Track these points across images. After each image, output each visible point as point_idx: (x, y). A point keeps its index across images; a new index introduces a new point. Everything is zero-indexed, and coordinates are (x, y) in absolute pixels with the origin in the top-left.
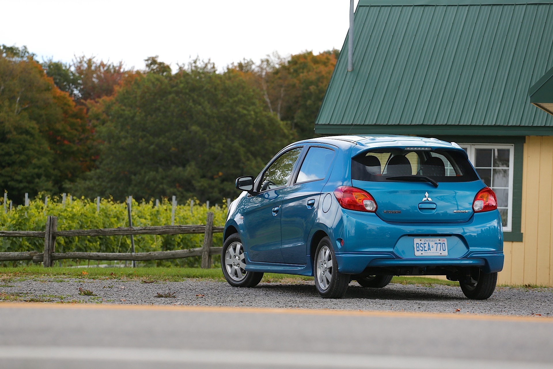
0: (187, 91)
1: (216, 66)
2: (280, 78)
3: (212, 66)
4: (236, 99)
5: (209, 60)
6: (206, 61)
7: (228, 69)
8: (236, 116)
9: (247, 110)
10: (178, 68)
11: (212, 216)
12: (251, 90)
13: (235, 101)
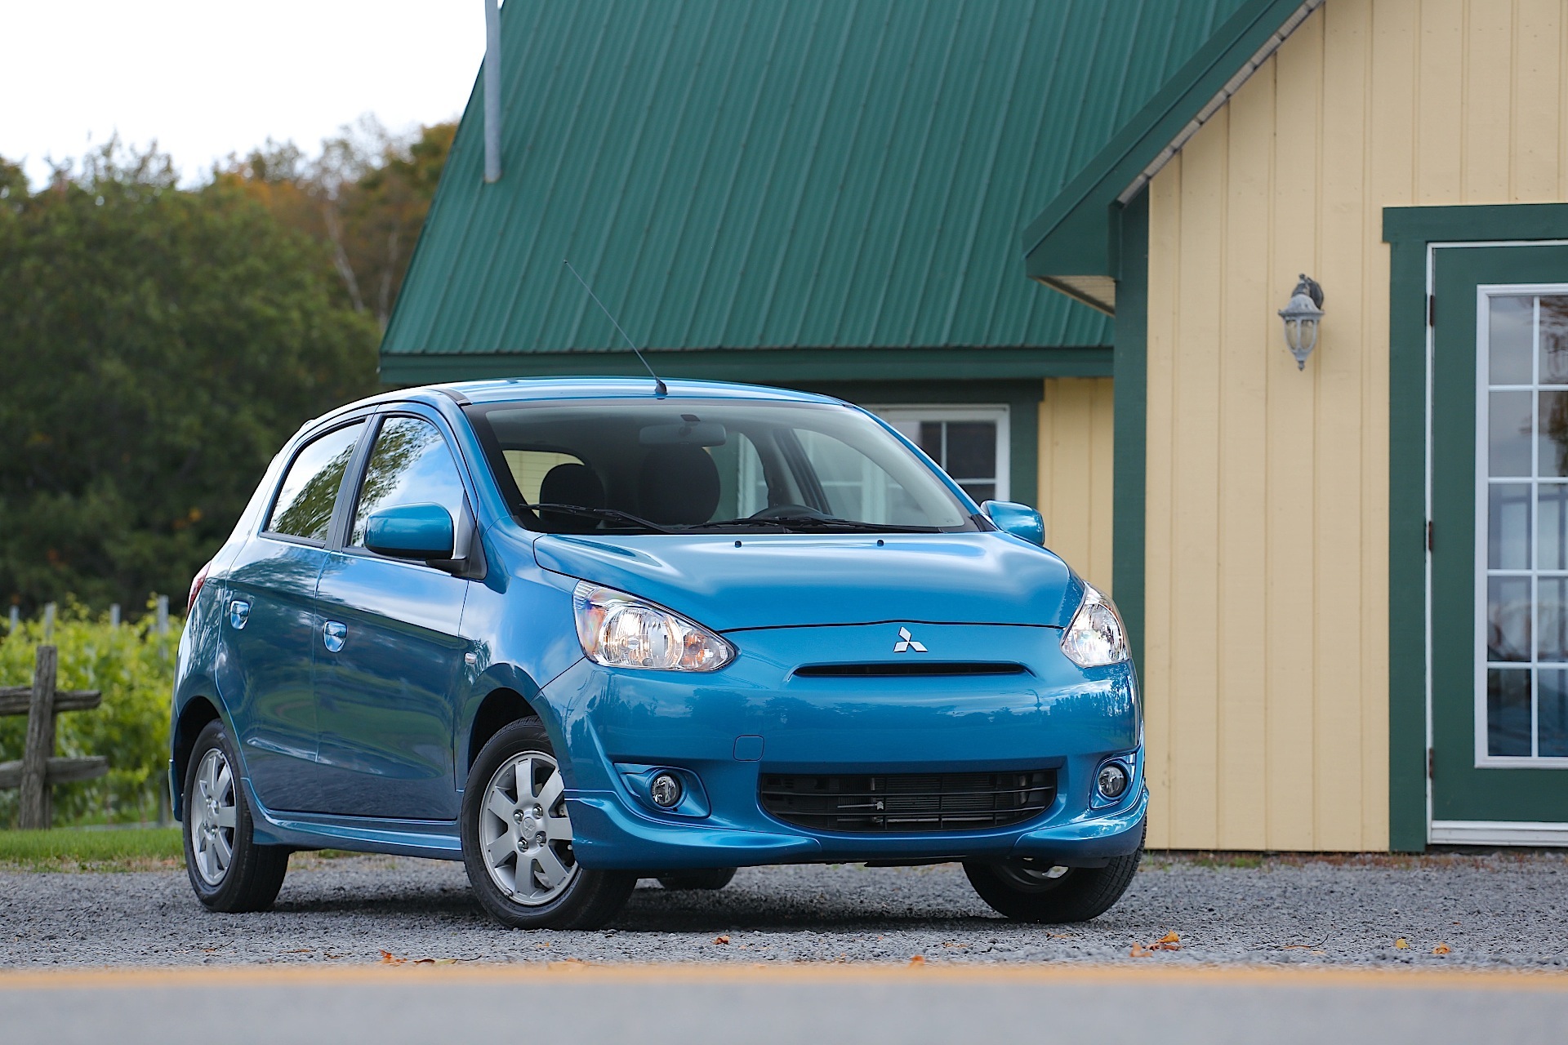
0: (80, 247)
1: (175, 165)
2: (384, 201)
3: (163, 164)
4: (240, 269)
5: (154, 145)
6: (143, 149)
7: (216, 173)
8: (241, 326)
9: (279, 306)
10: (48, 171)
11: (52, 657)
12: (286, 241)
13: (236, 279)
